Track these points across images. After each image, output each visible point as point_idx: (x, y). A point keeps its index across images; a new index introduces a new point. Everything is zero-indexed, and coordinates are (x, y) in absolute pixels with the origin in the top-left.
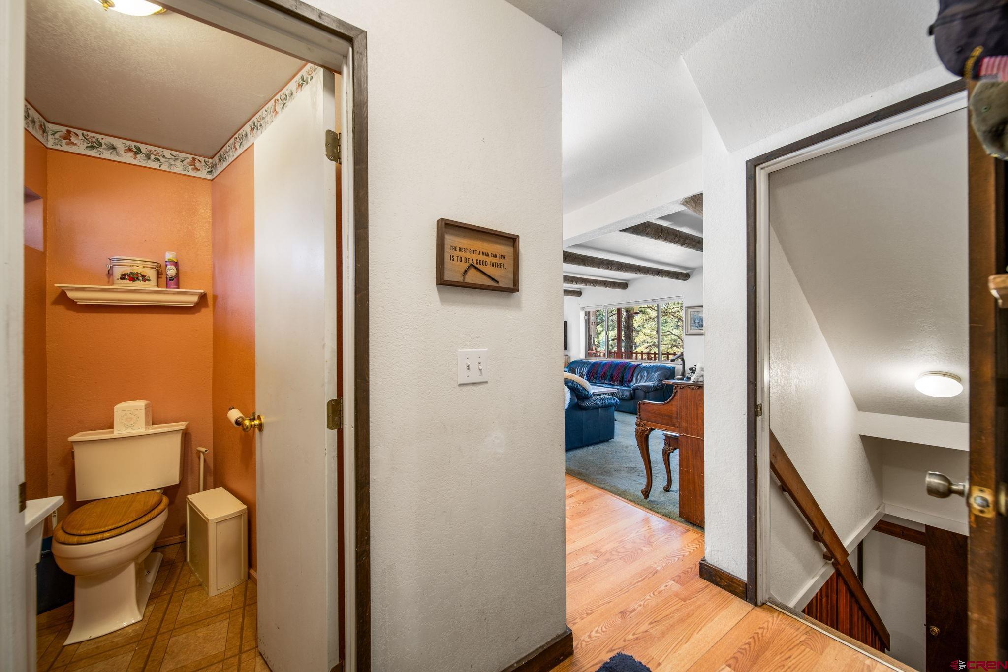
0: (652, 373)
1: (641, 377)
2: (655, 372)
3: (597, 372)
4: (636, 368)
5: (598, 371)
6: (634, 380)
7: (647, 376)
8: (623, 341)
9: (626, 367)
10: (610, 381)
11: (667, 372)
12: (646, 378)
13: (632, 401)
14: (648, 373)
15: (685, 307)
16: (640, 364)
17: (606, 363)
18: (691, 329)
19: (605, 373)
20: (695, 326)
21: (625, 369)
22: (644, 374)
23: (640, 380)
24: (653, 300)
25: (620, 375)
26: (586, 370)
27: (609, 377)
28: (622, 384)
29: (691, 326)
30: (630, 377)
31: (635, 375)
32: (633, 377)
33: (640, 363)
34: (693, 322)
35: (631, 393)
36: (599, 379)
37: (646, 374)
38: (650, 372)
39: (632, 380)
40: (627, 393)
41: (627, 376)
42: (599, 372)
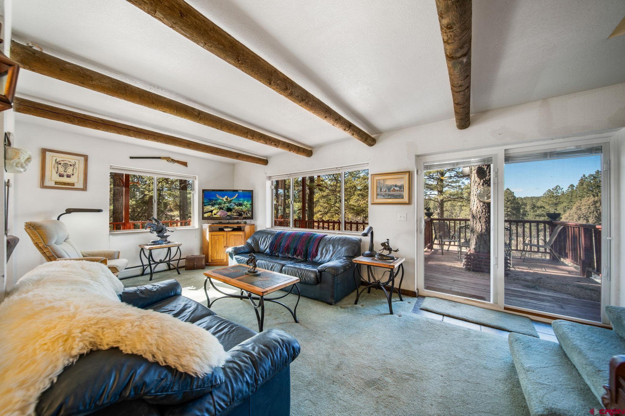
0: (338, 248)
1: (327, 251)
2: (342, 246)
3: (280, 245)
4: (320, 240)
5: (281, 243)
6: (319, 254)
7: (333, 251)
8: (307, 210)
9: (310, 239)
10: (293, 255)
11: (355, 247)
12: (331, 253)
13: (319, 285)
14: (334, 247)
15: (372, 175)
16: (324, 236)
17: (289, 234)
18: (377, 198)
19: (288, 246)
20: (381, 195)
21: (309, 242)
22: (329, 247)
23: (326, 254)
24: (337, 168)
25: (304, 249)
26: (269, 242)
27: (292, 250)
28: (305, 261)
29: (377, 194)
30: (314, 251)
31: (320, 249)
32: (317, 251)
33: (325, 234)
34: (379, 190)
35: (316, 276)
36: (282, 253)
37: (331, 248)
38: (336, 246)
39: (317, 255)
40: (313, 276)
41: (312, 249)
42: (282, 245)
